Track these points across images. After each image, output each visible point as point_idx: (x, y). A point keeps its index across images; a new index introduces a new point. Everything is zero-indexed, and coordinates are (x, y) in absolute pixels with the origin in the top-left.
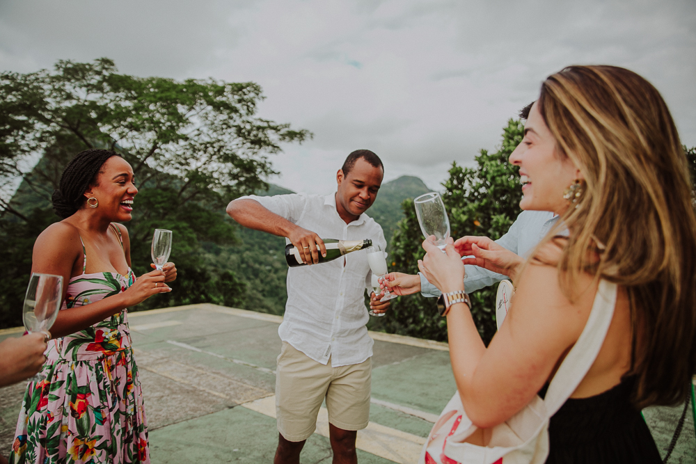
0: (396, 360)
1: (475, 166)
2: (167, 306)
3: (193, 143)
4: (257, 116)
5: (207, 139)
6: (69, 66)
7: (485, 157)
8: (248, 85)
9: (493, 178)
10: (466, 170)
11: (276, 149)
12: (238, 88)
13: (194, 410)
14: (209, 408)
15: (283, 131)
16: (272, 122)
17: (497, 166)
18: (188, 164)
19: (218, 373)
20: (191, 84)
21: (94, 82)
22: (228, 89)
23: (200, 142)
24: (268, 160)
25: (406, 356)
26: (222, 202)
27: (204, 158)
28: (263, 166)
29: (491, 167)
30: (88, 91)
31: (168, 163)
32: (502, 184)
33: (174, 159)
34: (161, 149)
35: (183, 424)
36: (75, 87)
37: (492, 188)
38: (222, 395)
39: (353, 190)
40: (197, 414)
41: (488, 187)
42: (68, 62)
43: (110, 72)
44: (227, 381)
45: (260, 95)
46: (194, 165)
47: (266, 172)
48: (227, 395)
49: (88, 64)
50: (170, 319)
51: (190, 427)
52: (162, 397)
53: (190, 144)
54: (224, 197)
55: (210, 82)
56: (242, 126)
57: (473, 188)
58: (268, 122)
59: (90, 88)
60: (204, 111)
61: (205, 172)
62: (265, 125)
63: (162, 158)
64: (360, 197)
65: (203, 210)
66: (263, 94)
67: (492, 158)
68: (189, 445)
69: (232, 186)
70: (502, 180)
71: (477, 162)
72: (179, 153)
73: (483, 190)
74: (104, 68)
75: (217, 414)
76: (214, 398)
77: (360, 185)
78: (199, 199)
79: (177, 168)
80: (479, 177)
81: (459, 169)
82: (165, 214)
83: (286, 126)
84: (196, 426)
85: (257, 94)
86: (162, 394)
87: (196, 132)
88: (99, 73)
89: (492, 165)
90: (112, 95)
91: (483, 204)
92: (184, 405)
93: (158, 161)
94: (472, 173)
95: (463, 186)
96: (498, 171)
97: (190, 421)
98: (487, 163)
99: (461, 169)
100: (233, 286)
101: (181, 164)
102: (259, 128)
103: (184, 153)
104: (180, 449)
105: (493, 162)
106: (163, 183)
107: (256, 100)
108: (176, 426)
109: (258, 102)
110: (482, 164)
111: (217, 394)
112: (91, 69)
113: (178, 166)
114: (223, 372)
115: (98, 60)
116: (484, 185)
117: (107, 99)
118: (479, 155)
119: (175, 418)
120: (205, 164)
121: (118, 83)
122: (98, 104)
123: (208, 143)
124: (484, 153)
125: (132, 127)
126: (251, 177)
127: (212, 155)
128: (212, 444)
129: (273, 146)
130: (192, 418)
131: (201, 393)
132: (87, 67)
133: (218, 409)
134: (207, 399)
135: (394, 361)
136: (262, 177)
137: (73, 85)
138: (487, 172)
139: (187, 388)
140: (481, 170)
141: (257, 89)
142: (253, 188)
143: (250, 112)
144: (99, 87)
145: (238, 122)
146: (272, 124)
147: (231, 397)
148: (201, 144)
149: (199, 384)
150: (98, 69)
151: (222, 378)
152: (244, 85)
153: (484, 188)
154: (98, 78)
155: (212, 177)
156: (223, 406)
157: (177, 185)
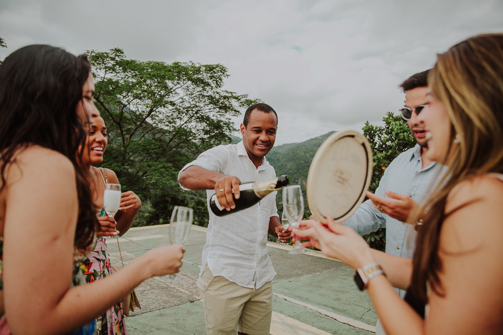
0: (318, 271)
1: (383, 125)
2: (159, 223)
3: (178, 107)
4: (223, 88)
5: (188, 105)
6: (94, 54)
7: (391, 118)
8: (217, 66)
9: (397, 134)
10: (376, 128)
11: (237, 113)
12: (210, 69)
13: (166, 302)
14: (176, 302)
15: (243, 100)
16: (235, 93)
17: (400, 125)
18: (174, 122)
19: (185, 275)
20: (177, 65)
21: (110, 65)
22: (203, 69)
23: (184, 106)
24: (231, 121)
25: (326, 268)
26: (198, 150)
27: (186, 119)
28: (228, 124)
29: (395, 126)
30: (106, 71)
31: (161, 121)
32: (404, 139)
33: (165, 119)
34: (156, 112)
35: (156, 312)
36: (97, 69)
37: (396, 142)
38: (186, 292)
39: (254, 136)
40: (167, 306)
41: (393, 141)
42: (93, 52)
43: (121, 58)
44: (191, 281)
45: (226, 73)
46: (179, 123)
47: (230, 129)
48: (190, 292)
49: (105, 53)
50: (157, 234)
51: (161, 315)
52: (145, 291)
53: (176, 108)
54: (199, 146)
55: (190, 64)
56: (213, 96)
57: (382, 141)
58: (232, 93)
59: (107, 69)
60: (186, 85)
61: (185, 128)
62: (230, 95)
63: (157, 118)
64: (260, 140)
65: (184, 155)
66: (227, 73)
67: (397, 119)
68: (159, 329)
69: (205, 139)
70: (404, 136)
71: (385, 122)
72: (169, 115)
73: (389, 143)
74: (116, 55)
75: (182, 306)
76: (181, 294)
77: (258, 130)
78: (182, 148)
79: (167, 125)
80: (386, 134)
81: (371, 127)
82: (158, 158)
83: (245, 96)
84: (166, 315)
85: (224, 73)
86: (144, 289)
87: (181, 100)
88: (113, 59)
89: (396, 124)
90: (123, 75)
91: (389, 154)
92: (159, 297)
93: (154, 120)
94: (381, 130)
95: (374, 140)
96: (401, 129)
97: (161, 310)
98: (393, 123)
99: (373, 128)
100: (204, 210)
101: (170, 122)
102: (225, 97)
103: (172, 115)
104: (152, 331)
105: (397, 122)
106: (157, 136)
107: (223, 77)
108: (151, 314)
109: (224, 79)
110: (388, 123)
111: (183, 291)
112: (108, 56)
113: (167, 123)
114: (189, 274)
115: (113, 50)
116: (390, 139)
117: (119, 77)
118: (387, 116)
119: (151, 307)
120: (186, 123)
121: (127, 65)
122: (114, 81)
123: (189, 107)
124: (391, 115)
125: (136, 97)
126: (219, 133)
127: (192, 117)
128: (175, 329)
129: (235, 111)
130: (163, 308)
131: (172, 289)
132: (105, 55)
133: (183, 303)
134: (175, 295)
135: (317, 272)
136: (227, 133)
137: (96, 67)
138: (392, 130)
139: (162, 285)
140: (388, 128)
141: (223, 70)
142: (220, 141)
143: (218, 86)
144: (113, 69)
145: (210, 93)
146: (234, 95)
147: (193, 294)
148: (184, 108)
149: (171, 283)
150: (112, 56)
151: (188, 279)
152: (215, 66)
153: (390, 142)
154: (112, 62)
155: (191, 132)
156: (187, 300)
157: (167, 138)
